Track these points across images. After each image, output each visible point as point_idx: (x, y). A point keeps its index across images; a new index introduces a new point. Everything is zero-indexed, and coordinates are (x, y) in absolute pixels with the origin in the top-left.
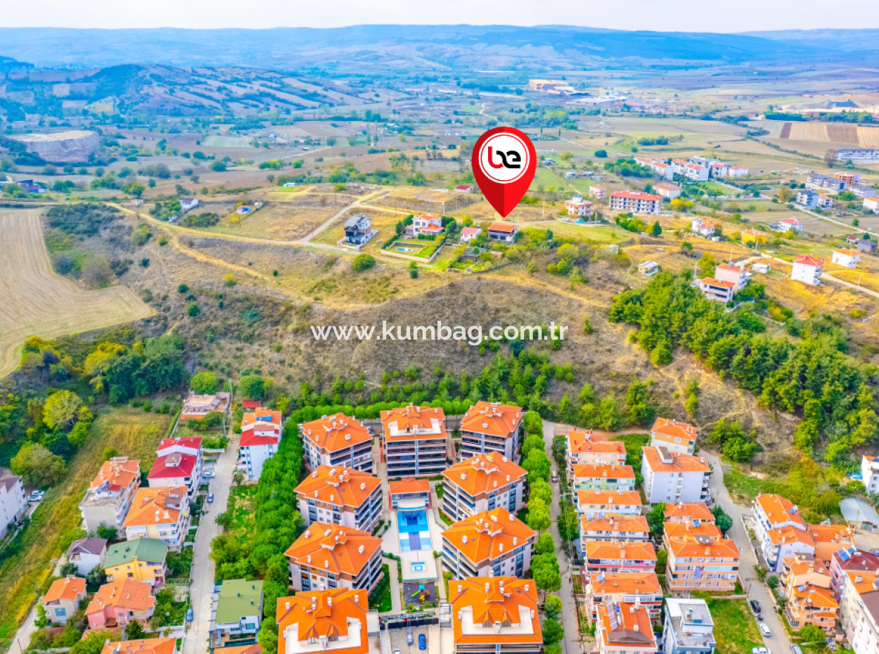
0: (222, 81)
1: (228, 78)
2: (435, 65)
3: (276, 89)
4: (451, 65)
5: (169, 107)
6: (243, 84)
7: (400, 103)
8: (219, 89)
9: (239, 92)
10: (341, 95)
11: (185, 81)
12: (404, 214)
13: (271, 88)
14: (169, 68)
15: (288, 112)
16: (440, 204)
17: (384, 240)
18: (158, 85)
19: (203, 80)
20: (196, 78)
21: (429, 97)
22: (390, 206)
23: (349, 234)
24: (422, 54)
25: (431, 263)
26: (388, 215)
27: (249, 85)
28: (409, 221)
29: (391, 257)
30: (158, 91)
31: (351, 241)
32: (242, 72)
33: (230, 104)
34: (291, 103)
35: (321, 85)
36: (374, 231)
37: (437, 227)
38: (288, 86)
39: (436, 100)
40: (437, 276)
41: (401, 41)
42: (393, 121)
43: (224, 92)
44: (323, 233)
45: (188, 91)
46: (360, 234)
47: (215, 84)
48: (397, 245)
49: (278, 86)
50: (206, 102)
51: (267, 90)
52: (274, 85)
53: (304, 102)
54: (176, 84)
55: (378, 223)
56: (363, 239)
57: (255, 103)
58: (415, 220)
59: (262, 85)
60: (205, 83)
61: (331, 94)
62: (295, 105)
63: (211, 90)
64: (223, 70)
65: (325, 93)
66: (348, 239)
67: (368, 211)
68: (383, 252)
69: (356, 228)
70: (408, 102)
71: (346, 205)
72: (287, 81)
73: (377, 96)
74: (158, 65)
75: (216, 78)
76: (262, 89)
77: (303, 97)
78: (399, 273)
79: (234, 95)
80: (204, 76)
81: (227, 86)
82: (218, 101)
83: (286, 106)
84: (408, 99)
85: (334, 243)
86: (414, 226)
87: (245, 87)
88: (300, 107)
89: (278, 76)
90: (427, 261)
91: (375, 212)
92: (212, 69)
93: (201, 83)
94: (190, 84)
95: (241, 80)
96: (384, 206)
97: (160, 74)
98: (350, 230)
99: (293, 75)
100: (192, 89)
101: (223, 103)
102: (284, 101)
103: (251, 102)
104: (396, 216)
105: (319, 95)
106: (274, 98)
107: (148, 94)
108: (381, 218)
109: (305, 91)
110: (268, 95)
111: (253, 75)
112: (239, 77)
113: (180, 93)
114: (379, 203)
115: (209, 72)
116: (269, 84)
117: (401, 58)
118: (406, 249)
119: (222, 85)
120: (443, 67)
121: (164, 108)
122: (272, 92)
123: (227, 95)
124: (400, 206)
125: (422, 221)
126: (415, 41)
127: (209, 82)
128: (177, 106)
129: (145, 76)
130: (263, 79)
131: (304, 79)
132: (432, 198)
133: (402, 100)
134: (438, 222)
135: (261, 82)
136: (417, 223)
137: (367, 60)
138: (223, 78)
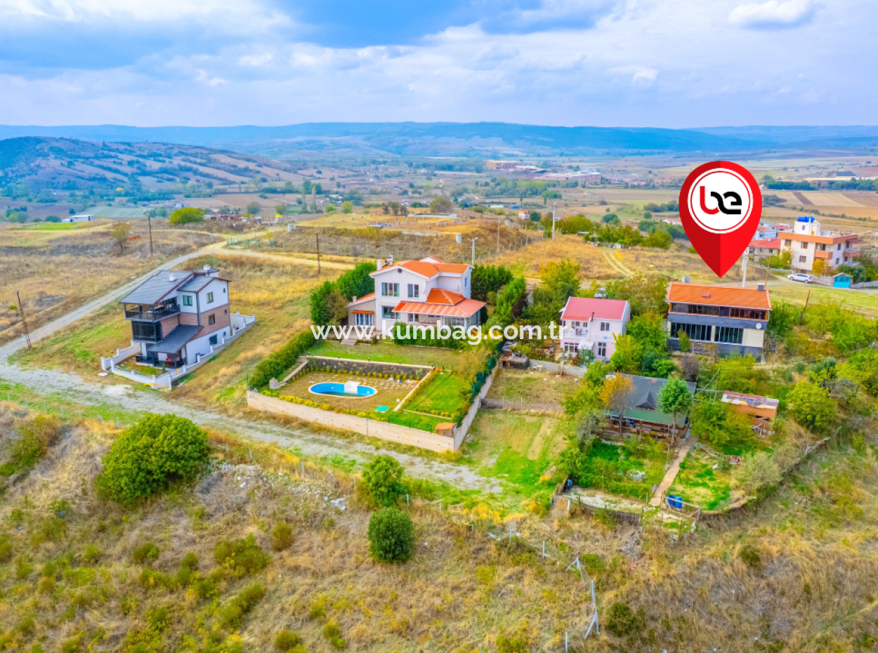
0: (138, 156)
1: (146, 153)
2: (383, 153)
3: (200, 164)
4: (399, 153)
5: (62, 180)
6: (161, 158)
7: (345, 179)
8: (131, 163)
9: (154, 165)
10: (277, 171)
11: (91, 155)
12: (339, 267)
13: (195, 163)
14: (76, 142)
15: (210, 185)
16: (449, 239)
17: (267, 349)
18: (56, 158)
19: (113, 154)
20: (106, 152)
21: (379, 175)
22: (304, 249)
23: (147, 331)
24: (368, 143)
25: (464, 455)
26: (296, 271)
27: (168, 160)
28: (362, 284)
29: (287, 421)
30: (54, 163)
31: (152, 358)
32: (163, 147)
33: (140, 178)
34: (216, 178)
35: (255, 162)
36: (240, 320)
37: (460, 300)
38: (215, 161)
39: (387, 176)
40: (518, 550)
41: (347, 133)
42: (337, 193)
43: (136, 165)
44: (72, 328)
45: (92, 164)
46: (185, 331)
47: (126, 158)
48: (315, 368)
49: (204, 161)
50: (109, 175)
51: (188, 165)
52: (198, 160)
53: (232, 177)
54: (79, 157)
55: (263, 295)
56: (196, 348)
57: (170, 177)
58: (380, 278)
59: (183, 160)
60: (116, 157)
61: (265, 170)
62: (221, 179)
63: (121, 164)
64: (142, 145)
65: (258, 169)
66: (139, 347)
67: (239, 263)
68: (258, 401)
69: (169, 308)
70: (355, 178)
71: (183, 250)
72: (214, 156)
73: (319, 172)
74: (62, 139)
75: (131, 152)
76: (183, 164)
77: (231, 172)
78: (315, 521)
79: (148, 169)
80: (117, 150)
81: (141, 160)
82: (126, 175)
83: (207, 180)
84: (354, 176)
85: (87, 363)
86: (378, 300)
87: (164, 161)
88: (225, 182)
89: (205, 152)
90: (443, 444)
91: (257, 266)
92: (129, 144)
93: (111, 157)
94: (97, 157)
95: (161, 155)
96: (289, 251)
97: (62, 147)
98: (147, 317)
99: (223, 152)
100: (97, 162)
101: (132, 177)
102: (207, 176)
103: (166, 176)
104: (319, 272)
105: (251, 171)
106: (196, 172)
107: (38, 166)
108: (273, 281)
109: (235, 166)
110: (189, 169)
111: (176, 151)
112: (158, 152)
113: (79, 166)
114: (275, 246)
115: (122, 147)
116: (192, 159)
117: (347, 147)
118: (352, 386)
119: (135, 159)
120: (391, 155)
121: (55, 181)
122: (195, 166)
123: (138, 168)
124: (333, 250)
125: (406, 278)
126: (360, 134)
127: (120, 156)
128: (72, 179)
129: (43, 149)
130: (186, 155)
131: (235, 156)
132: (422, 228)
133: (348, 176)
134: (458, 283)
135: (183, 157)
136: (391, 289)
137: (311, 148)
138: (139, 153)
